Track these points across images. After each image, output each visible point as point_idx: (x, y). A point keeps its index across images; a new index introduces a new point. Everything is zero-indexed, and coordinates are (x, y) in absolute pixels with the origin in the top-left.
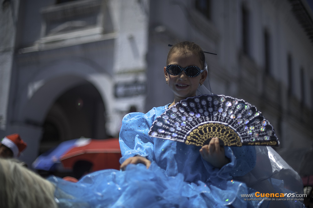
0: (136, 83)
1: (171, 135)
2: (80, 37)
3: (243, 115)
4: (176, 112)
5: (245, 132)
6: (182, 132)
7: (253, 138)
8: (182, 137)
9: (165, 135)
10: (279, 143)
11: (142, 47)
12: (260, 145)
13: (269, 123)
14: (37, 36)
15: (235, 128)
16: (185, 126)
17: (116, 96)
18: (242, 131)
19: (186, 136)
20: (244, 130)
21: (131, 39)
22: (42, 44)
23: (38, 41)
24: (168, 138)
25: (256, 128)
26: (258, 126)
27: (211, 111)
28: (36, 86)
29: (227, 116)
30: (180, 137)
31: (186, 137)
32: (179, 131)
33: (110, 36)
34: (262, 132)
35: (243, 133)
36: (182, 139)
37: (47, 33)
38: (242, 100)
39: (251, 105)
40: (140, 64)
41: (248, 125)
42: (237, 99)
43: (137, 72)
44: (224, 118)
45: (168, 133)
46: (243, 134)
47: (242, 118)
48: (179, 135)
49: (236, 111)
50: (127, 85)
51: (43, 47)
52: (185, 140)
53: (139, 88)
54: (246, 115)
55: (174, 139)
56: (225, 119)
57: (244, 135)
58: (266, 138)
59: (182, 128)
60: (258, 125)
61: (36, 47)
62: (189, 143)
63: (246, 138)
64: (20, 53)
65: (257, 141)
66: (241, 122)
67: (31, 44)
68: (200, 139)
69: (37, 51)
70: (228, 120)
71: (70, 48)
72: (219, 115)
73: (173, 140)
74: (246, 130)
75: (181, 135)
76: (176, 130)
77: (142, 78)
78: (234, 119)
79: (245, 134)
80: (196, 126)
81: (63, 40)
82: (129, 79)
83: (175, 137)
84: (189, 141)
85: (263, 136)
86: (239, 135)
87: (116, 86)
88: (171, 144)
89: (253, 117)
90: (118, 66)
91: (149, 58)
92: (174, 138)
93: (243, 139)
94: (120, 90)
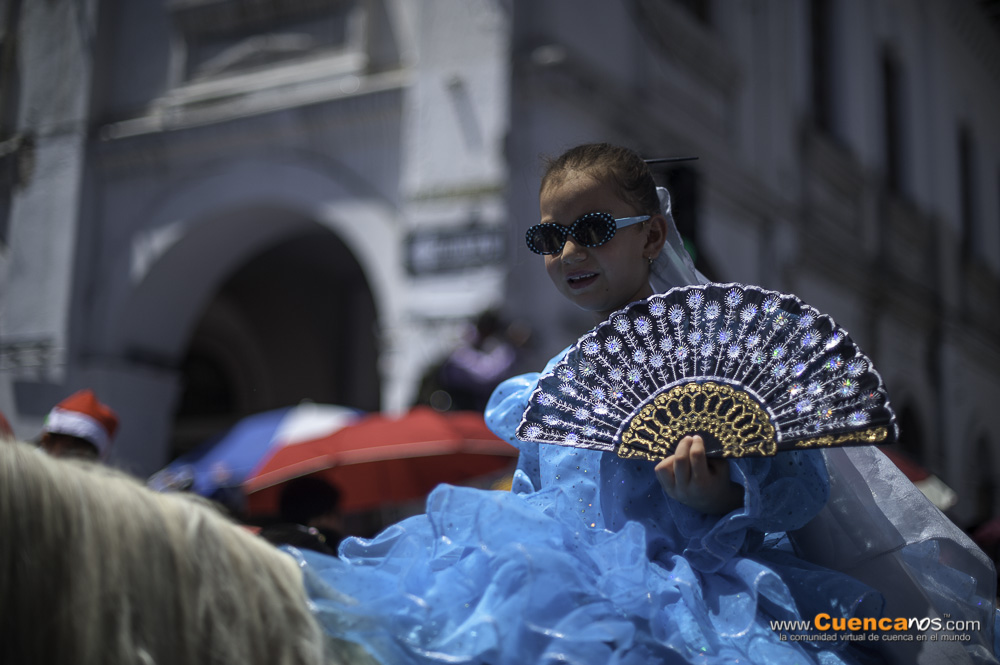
0: (473, 228)
1: (577, 432)
2: (292, 85)
3: (790, 347)
4: (597, 356)
5: (792, 405)
6: (610, 420)
7: (815, 423)
8: (608, 434)
9: (562, 431)
10: (897, 431)
11: (491, 113)
12: (834, 445)
13: (871, 366)
14: (156, 84)
15: (762, 393)
16: (618, 399)
17: (412, 270)
18: (784, 401)
19: (619, 431)
20: (788, 399)
21: (457, 88)
22: (174, 108)
23: (161, 100)
24: (571, 440)
25: (827, 388)
26: (836, 381)
27: (694, 343)
28: (159, 241)
29: (741, 357)
30: (603, 436)
31: (620, 436)
32: (600, 417)
33: (388, 80)
34: (844, 400)
35: (786, 407)
36: (609, 441)
37: (190, 74)
38: (792, 296)
39: (818, 313)
40: (486, 167)
41: (804, 380)
42: (777, 293)
43: (475, 193)
44: (731, 364)
45: (571, 424)
46: (783, 413)
47: (785, 359)
48: (599, 429)
49: (769, 339)
50: (444, 236)
51: (179, 118)
52: (617, 445)
53: (485, 245)
54: (800, 347)
55: (587, 443)
56: (736, 364)
57: (788, 414)
58: (857, 420)
59: (609, 405)
60: (834, 378)
61: (154, 120)
62: (627, 453)
63: (793, 425)
64: (104, 139)
65: (825, 433)
66: (783, 372)
67: (140, 109)
68: (660, 437)
69: (159, 130)
70: (744, 368)
71: (263, 121)
72: (718, 354)
73: (583, 445)
74: (795, 396)
75: (605, 428)
76: (593, 414)
77: (492, 212)
78: (763, 366)
79: (790, 410)
80: (651, 397)
81: (241, 95)
82: (452, 215)
83: (590, 438)
84: (626, 445)
85: (848, 412)
86: (774, 417)
87: (410, 240)
88: (578, 458)
89: (822, 353)
90: (417, 175)
91: (513, 148)
92: (587, 441)
93: (784, 429)
94: (425, 252)
